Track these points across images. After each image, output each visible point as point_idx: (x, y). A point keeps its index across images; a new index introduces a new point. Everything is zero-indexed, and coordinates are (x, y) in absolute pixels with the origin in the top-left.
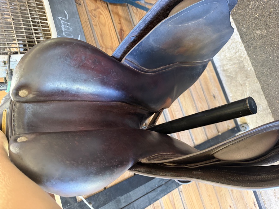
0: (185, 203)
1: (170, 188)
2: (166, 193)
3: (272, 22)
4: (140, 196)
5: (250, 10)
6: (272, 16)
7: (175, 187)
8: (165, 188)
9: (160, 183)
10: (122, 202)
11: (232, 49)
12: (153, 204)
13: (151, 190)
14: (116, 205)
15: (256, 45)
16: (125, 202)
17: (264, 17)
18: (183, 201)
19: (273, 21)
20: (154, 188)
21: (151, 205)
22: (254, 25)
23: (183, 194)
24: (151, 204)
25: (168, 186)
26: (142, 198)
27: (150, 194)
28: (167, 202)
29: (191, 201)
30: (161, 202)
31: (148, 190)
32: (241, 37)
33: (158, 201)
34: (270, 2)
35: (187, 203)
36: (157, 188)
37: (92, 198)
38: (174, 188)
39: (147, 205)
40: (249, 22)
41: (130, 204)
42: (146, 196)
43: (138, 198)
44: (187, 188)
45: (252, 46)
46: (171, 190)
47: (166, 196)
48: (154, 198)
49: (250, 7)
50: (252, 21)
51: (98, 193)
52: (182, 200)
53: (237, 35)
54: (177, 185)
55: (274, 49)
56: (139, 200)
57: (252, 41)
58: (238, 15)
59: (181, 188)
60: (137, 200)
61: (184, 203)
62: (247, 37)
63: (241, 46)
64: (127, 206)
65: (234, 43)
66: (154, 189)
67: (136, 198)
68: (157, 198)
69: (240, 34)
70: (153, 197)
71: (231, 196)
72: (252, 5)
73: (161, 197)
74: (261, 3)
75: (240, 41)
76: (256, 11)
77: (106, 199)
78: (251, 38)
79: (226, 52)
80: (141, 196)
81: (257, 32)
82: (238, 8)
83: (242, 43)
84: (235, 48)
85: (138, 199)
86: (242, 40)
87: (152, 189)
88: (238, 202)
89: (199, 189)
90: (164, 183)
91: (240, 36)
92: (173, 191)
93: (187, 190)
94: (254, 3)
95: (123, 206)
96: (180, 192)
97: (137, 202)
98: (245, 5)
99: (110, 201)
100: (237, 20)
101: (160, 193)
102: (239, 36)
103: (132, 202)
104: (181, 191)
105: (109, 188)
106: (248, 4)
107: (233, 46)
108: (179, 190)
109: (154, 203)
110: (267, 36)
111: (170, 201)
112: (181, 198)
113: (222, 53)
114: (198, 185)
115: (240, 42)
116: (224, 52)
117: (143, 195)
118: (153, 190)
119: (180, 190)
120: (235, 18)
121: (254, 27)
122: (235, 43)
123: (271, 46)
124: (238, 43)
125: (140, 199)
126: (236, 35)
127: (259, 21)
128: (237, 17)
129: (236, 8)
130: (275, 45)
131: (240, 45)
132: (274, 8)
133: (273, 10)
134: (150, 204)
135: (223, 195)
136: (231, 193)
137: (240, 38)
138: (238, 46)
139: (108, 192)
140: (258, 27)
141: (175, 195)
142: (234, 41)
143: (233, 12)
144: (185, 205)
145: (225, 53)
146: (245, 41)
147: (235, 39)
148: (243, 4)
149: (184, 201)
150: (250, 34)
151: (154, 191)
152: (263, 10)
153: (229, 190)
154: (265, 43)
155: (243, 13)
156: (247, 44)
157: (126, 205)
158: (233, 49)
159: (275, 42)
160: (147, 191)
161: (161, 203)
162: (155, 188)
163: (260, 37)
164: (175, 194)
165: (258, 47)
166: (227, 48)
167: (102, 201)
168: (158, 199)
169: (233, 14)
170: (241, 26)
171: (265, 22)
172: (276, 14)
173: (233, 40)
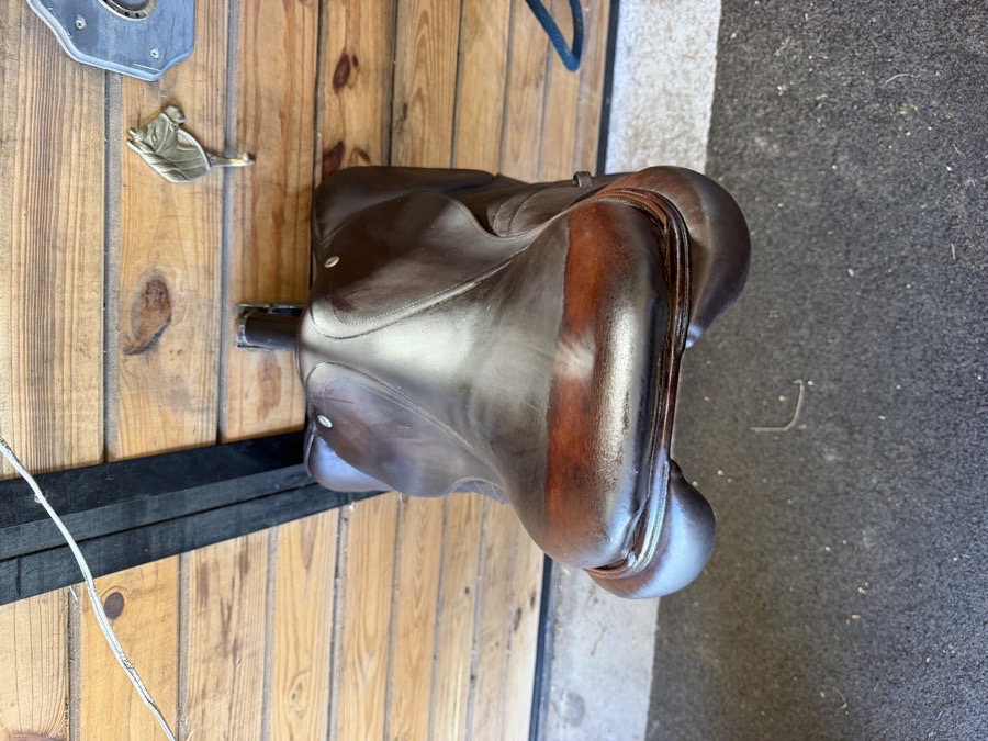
0: (345, 553)
1: (316, 502)
2: (297, 514)
3: (806, 134)
4: (213, 506)
5: (772, 62)
6: (815, 115)
7: (333, 504)
8: (301, 500)
9: (292, 481)
10: (149, 510)
11: (671, 152)
12: (245, 537)
13: (253, 496)
14: (125, 513)
15: (737, 178)
16: (157, 511)
17: (797, 105)
18: (342, 545)
19: (811, 132)
20: (266, 493)
21: (239, 539)
22: (761, 113)
23: (347, 529)
24: (239, 535)
25: (311, 497)
26: (216, 512)
27: (246, 507)
28: (290, 540)
29: (365, 552)
30: (274, 535)
31: (244, 495)
32: (712, 132)
33: (265, 532)
34: (832, 69)
35: (349, 556)
36: (275, 494)
37: (52, 480)
38: (329, 505)
39: (228, 534)
40: (754, 95)
41: (174, 519)
42: (234, 508)
43: (205, 508)
44: (366, 513)
45: (726, 174)
46: (315, 509)
47: (295, 524)
48: (254, 520)
49: (778, 53)
50: (761, 98)
51: (76, 469)
52: (338, 543)
53: (705, 117)
54: (339, 500)
55: (772, 214)
56: (206, 514)
57: (732, 161)
58: (735, 57)
59: (348, 510)
60: (200, 516)
61: (341, 552)
62: (727, 140)
63: (698, 159)
64: (160, 525)
65: (685, 139)
66: (267, 496)
67: (199, 509)
68: (264, 522)
69: (713, 120)
70: (253, 515)
71: (482, 563)
72: (785, 50)
73: (278, 524)
74: (810, 57)
75: (705, 140)
76: (786, 76)
77: (100, 492)
78: (735, 148)
79: (652, 155)
80: (218, 504)
81: (757, 140)
82: (746, 32)
83: (704, 148)
84: (681, 155)
85: (202, 512)
86: (710, 142)
87: (259, 495)
88: (494, 583)
89: (401, 526)
90: (302, 484)
91: (711, 128)
92: (321, 515)
93: (366, 521)
94: (792, 44)
95: (148, 520)
96: (343, 522)
97: (196, 519)
98: (768, 37)
99: (112, 500)
100: (727, 71)
101: (279, 511)
102: (708, 126)
103: (181, 517)
104: (346, 520)
105: (119, 462)
106: (777, 41)
107: (679, 145)
108: (340, 514)
109: (250, 536)
110: (774, 166)
111: (302, 538)
112: (339, 539)
113: (640, 151)
114: (402, 513)
115: (701, 145)
116: (646, 152)
117: (226, 503)
118: (260, 498)
119: (345, 515)
120: (724, 59)
121: (758, 121)
122: (689, 138)
123: (770, 201)
124: (696, 144)
125: (210, 513)
126: (701, 116)
127: (779, 110)
128: (731, 61)
129: (743, 31)
130: (780, 205)
131: (696, 155)
132: (831, 92)
133: (827, 100)
134: (235, 535)
135: (462, 557)
136: (483, 556)
137: (706, 133)
138: (690, 153)
139: (111, 473)
140: (768, 126)
141: (322, 525)
142: (689, 132)
143: (729, 39)
144: (341, 558)
145: (649, 156)
146: (715, 149)
147: (693, 126)
148: (765, 30)
149: (346, 547)
150: (739, 136)
151: (263, 500)
152: (803, 83)
153: (481, 547)
154: (760, 182)
155: (751, 59)
156: (717, 162)
157: (160, 519)
158: (673, 154)
159: (784, 194)
160: (241, 497)
161: (273, 539)
162: (271, 492)
163: (758, 161)
164: (325, 523)
165: (737, 187)
166: (658, 142)
167: (81, 496)
168: (265, 526)
169: (723, 46)
170: (728, 96)
171: (791, 122)
172: (826, 114)
173: (687, 129)
